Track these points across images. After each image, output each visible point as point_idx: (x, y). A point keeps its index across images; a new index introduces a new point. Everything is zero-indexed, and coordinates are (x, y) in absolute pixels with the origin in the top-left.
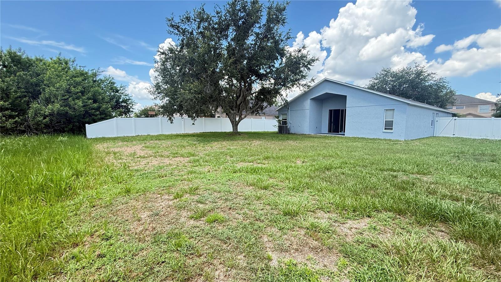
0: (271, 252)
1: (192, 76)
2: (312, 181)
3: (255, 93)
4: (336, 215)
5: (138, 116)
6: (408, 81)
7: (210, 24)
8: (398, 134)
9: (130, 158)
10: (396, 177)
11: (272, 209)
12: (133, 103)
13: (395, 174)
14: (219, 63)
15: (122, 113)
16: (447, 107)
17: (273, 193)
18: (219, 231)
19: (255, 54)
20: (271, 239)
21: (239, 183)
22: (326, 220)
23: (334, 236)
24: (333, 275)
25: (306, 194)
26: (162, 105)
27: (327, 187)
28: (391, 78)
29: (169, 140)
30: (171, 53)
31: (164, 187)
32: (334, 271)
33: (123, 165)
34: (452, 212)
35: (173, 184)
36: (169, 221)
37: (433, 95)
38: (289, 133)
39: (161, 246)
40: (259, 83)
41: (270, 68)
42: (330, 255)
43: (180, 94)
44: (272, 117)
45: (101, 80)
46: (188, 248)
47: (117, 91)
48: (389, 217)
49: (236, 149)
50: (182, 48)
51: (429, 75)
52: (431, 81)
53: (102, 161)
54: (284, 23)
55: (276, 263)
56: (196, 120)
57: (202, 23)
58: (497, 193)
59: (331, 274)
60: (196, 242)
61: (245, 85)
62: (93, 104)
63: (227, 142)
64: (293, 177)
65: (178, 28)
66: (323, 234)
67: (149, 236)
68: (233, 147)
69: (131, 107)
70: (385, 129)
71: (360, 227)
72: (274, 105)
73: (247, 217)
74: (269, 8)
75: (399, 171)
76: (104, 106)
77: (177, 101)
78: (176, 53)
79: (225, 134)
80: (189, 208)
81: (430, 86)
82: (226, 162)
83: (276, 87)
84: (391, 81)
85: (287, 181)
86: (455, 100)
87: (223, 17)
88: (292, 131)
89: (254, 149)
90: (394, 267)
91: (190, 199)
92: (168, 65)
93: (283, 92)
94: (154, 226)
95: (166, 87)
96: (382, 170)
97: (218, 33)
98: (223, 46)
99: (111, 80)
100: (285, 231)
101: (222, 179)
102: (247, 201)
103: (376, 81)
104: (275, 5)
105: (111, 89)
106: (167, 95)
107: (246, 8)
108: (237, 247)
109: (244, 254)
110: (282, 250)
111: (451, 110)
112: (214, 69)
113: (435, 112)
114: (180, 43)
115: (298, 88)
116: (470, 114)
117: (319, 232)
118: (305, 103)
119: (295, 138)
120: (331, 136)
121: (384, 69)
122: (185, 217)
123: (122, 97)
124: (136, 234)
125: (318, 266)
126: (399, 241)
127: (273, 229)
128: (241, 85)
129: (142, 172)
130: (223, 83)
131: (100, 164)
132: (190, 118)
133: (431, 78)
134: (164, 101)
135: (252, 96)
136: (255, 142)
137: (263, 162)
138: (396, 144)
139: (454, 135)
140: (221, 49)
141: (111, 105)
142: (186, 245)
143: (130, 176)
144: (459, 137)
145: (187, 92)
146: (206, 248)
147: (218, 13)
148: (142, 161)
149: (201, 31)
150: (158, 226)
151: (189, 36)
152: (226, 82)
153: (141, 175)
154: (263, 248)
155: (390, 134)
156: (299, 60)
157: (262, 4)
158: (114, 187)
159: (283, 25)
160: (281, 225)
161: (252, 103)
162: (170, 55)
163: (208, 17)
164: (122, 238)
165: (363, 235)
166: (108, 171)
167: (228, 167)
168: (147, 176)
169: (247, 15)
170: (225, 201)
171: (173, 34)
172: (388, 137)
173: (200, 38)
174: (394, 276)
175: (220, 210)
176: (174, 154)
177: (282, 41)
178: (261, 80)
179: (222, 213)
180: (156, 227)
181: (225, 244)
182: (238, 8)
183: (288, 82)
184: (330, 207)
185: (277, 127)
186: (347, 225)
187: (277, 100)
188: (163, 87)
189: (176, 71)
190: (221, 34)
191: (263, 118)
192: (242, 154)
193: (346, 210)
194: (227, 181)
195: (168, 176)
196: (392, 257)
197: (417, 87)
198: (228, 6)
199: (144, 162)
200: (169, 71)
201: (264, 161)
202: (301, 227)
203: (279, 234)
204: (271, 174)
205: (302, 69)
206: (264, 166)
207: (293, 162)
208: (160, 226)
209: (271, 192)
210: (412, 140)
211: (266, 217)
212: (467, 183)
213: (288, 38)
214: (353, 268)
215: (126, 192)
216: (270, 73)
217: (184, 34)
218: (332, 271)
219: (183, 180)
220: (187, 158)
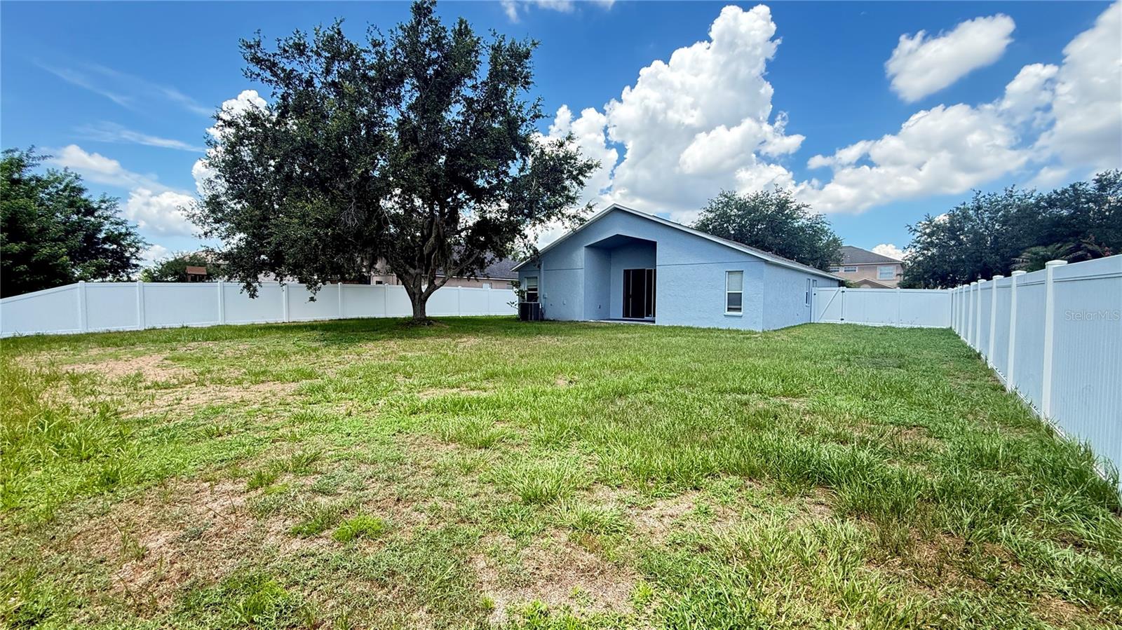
0: (492, 592)
1: (309, 182)
2: (587, 422)
3: (466, 229)
4: (633, 493)
5: (152, 278)
6: (765, 217)
7: (355, 67)
8: (751, 319)
9: (122, 388)
10: (746, 404)
11: (498, 492)
12: (140, 245)
13: (745, 397)
14: (379, 157)
15: (104, 269)
16: (831, 268)
17: (501, 455)
18: (368, 558)
19: (463, 144)
20: (493, 561)
21: (423, 438)
22: (614, 503)
23: (628, 537)
24: (622, 622)
25: (574, 452)
26: (225, 250)
27: (616, 433)
28: (735, 210)
29: (244, 339)
30: (252, 125)
31: (222, 461)
32: (625, 613)
33: (98, 410)
34: (836, 465)
35: (249, 451)
36: (233, 549)
37: (806, 246)
38: (543, 320)
39: (204, 619)
40: (474, 209)
41: (497, 176)
42: (619, 579)
43: (276, 226)
44: (505, 285)
45: (38, 180)
46: (281, 611)
47: (91, 211)
48: (731, 487)
49: (419, 358)
50: (282, 115)
51: (798, 208)
52: (803, 220)
53: (30, 402)
54: (528, 83)
55: (503, 615)
56: (319, 289)
57: (336, 63)
58: (904, 424)
59: (620, 621)
60: (306, 594)
61: (441, 212)
62: (8, 243)
63: (400, 342)
64: (547, 417)
65: (272, 66)
66: (606, 537)
67: (170, 596)
68: (413, 354)
69: (132, 254)
70: (729, 309)
71: (678, 512)
72: (510, 257)
73: (440, 516)
74: (495, 49)
75: (751, 392)
76: (46, 251)
77: (269, 243)
78: (268, 125)
79: (394, 323)
80: (290, 509)
81: (801, 229)
82: (394, 390)
83: (512, 218)
84: (735, 215)
85: (535, 427)
86: (842, 255)
87: (389, 54)
88: (549, 315)
89: (463, 357)
90: (738, 587)
91: (295, 487)
92: (246, 153)
93: (528, 230)
94: (186, 566)
95: (239, 207)
96: (721, 392)
97: (377, 90)
98: (389, 120)
99: (70, 182)
100: (525, 539)
101: (383, 430)
102: (441, 480)
103: (710, 216)
104: (507, 44)
105: (71, 204)
106: (239, 227)
107: (444, 42)
108: (412, 591)
109: (426, 607)
110: (517, 583)
111: (836, 274)
112: (367, 171)
113: (812, 278)
114: (277, 103)
115: (560, 223)
116: (866, 282)
117: (599, 533)
118: (574, 255)
119: (555, 329)
120: (630, 325)
121: (723, 192)
122: (278, 533)
123: (106, 227)
124: (129, 595)
125: (594, 608)
126: (748, 533)
127: (499, 539)
128: (432, 209)
129: (158, 427)
130: (389, 205)
131: (22, 410)
132: (305, 285)
133: (802, 214)
134: (231, 241)
135: (460, 236)
136: (465, 339)
137: (482, 386)
138: (748, 339)
139: (842, 319)
140: (384, 126)
141: (67, 247)
142: (277, 606)
143: (122, 438)
144: (851, 325)
145: (297, 221)
146: (330, 605)
147: (375, 44)
148: (162, 396)
149: (333, 81)
150: (198, 565)
151: (302, 89)
152: (397, 203)
153: (153, 434)
154: (473, 586)
155: (737, 319)
156: (561, 165)
157: (479, 39)
158: (64, 471)
159: (525, 88)
160: (517, 526)
161: (459, 252)
162: (250, 129)
163: (352, 51)
164: (82, 611)
165: (685, 529)
166: (46, 430)
167: (397, 402)
168: (173, 436)
169: (446, 57)
170: (386, 483)
171: (259, 79)
172: (734, 324)
173: (332, 97)
174: (738, 606)
175: (372, 506)
176: (256, 374)
177: (523, 121)
178: (479, 201)
179: (377, 513)
180: (193, 568)
181: (383, 588)
182: (424, 39)
183: (539, 208)
184: (623, 475)
185: (517, 307)
186: (655, 512)
187: (515, 247)
188: (229, 207)
189: (267, 170)
190: (383, 91)
191: (486, 286)
192: (433, 369)
193: (653, 480)
194: (394, 435)
195: (235, 431)
196: (735, 566)
197: (781, 230)
198: (400, 32)
199: (167, 397)
200: (247, 169)
201: (485, 384)
202: (561, 526)
203: (511, 549)
204: (499, 412)
205: (567, 183)
206: (484, 395)
207: (549, 382)
208: (205, 566)
209: (498, 454)
210: (775, 331)
211: (485, 511)
212: (861, 409)
213: (537, 116)
214: (664, 600)
215: (102, 484)
216: (499, 186)
217: (290, 83)
218: (623, 614)
219: (278, 441)
220: (293, 385)
